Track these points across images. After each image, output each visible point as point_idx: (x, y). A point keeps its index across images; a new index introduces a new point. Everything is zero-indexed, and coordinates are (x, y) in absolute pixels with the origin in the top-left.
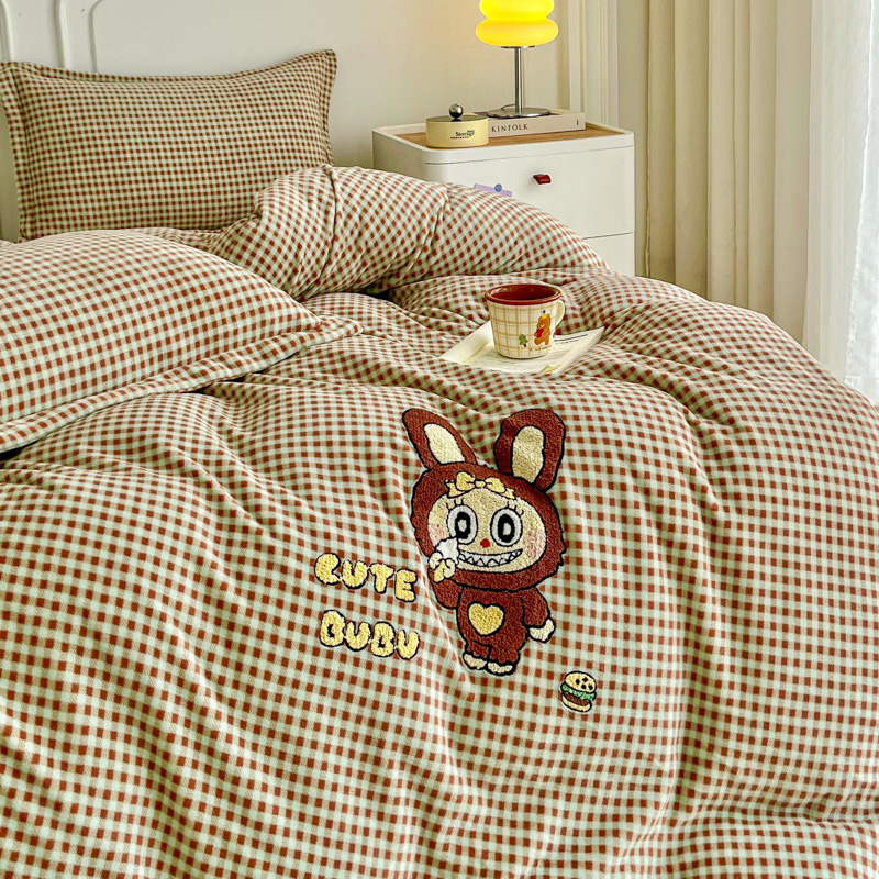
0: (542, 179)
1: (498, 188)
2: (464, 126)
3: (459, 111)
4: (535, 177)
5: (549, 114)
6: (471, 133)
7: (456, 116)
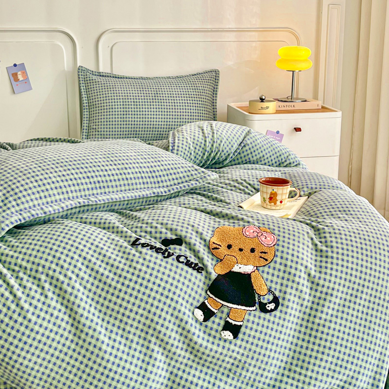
0: (298, 130)
1: (278, 132)
2: (265, 104)
3: (264, 98)
4: (295, 128)
5: (306, 101)
6: (267, 108)
7: (262, 100)
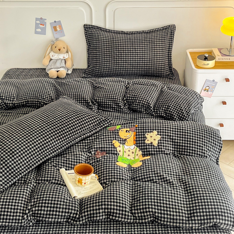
1: (214, 81)
2: (206, 62)
3: (207, 56)
4: (226, 79)
6: (208, 64)
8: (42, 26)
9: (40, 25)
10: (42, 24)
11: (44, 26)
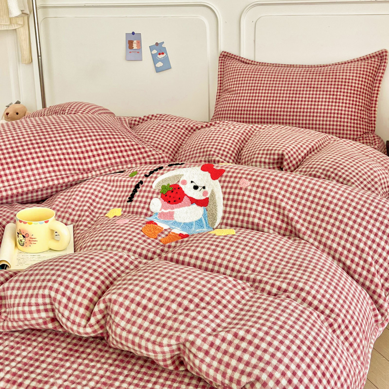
8: (161, 56)
9: (158, 56)
10: (161, 52)
11: (165, 54)
